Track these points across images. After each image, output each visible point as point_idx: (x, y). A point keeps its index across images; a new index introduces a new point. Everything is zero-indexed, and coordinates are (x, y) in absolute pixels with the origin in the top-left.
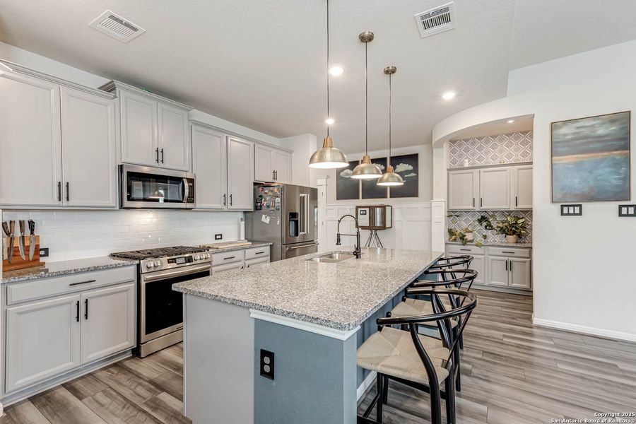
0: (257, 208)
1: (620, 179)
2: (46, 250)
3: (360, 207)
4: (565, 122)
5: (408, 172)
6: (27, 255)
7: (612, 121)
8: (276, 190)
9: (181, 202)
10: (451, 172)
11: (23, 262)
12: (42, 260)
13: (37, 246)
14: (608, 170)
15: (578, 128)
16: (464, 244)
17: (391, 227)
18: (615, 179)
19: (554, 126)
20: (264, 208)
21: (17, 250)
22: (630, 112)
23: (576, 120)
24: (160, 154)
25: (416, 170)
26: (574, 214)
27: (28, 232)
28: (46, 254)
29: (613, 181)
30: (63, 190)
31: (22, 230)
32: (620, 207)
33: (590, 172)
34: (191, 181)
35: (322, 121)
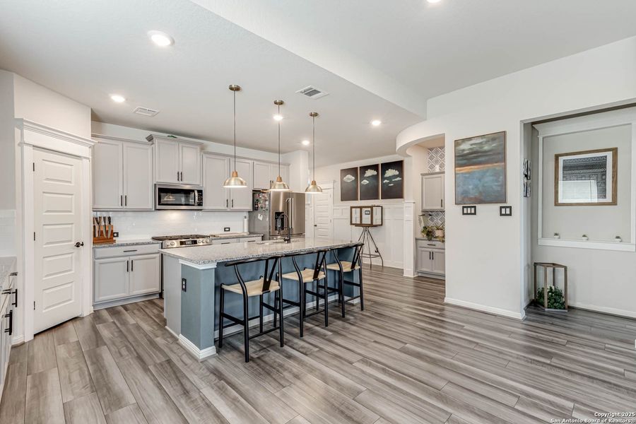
0: (255, 208)
1: (498, 186)
2: (117, 233)
3: (354, 207)
4: (464, 140)
5: (395, 176)
6: (107, 235)
7: (494, 139)
8: (266, 195)
9: (193, 205)
10: (424, 177)
11: (105, 239)
12: (114, 238)
13: (112, 231)
14: (491, 178)
15: (472, 145)
16: (430, 240)
17: (382, 225)
18: (496, 185)
19: (457, 143)
20: (260, 209)
21: (102, 232)
22: (504, 132)
23: (470, 139)
24: (180, 176)
25: (401, 175)
26: (471, 214)
27: (107, 224)
28: (117, 236)
29: (494, 187)
30: (124, 200)
31: (105, 222)
32: (501, 208)
33: (480, 180)
34: (200, 192)
35: (300, 142)
